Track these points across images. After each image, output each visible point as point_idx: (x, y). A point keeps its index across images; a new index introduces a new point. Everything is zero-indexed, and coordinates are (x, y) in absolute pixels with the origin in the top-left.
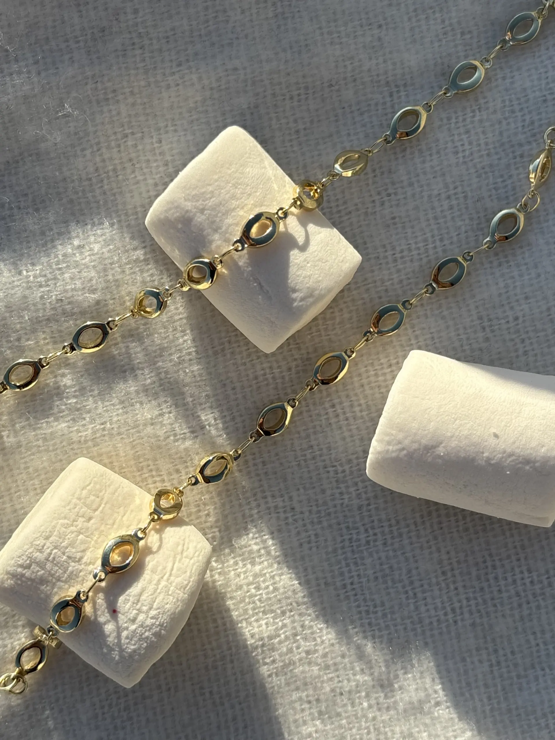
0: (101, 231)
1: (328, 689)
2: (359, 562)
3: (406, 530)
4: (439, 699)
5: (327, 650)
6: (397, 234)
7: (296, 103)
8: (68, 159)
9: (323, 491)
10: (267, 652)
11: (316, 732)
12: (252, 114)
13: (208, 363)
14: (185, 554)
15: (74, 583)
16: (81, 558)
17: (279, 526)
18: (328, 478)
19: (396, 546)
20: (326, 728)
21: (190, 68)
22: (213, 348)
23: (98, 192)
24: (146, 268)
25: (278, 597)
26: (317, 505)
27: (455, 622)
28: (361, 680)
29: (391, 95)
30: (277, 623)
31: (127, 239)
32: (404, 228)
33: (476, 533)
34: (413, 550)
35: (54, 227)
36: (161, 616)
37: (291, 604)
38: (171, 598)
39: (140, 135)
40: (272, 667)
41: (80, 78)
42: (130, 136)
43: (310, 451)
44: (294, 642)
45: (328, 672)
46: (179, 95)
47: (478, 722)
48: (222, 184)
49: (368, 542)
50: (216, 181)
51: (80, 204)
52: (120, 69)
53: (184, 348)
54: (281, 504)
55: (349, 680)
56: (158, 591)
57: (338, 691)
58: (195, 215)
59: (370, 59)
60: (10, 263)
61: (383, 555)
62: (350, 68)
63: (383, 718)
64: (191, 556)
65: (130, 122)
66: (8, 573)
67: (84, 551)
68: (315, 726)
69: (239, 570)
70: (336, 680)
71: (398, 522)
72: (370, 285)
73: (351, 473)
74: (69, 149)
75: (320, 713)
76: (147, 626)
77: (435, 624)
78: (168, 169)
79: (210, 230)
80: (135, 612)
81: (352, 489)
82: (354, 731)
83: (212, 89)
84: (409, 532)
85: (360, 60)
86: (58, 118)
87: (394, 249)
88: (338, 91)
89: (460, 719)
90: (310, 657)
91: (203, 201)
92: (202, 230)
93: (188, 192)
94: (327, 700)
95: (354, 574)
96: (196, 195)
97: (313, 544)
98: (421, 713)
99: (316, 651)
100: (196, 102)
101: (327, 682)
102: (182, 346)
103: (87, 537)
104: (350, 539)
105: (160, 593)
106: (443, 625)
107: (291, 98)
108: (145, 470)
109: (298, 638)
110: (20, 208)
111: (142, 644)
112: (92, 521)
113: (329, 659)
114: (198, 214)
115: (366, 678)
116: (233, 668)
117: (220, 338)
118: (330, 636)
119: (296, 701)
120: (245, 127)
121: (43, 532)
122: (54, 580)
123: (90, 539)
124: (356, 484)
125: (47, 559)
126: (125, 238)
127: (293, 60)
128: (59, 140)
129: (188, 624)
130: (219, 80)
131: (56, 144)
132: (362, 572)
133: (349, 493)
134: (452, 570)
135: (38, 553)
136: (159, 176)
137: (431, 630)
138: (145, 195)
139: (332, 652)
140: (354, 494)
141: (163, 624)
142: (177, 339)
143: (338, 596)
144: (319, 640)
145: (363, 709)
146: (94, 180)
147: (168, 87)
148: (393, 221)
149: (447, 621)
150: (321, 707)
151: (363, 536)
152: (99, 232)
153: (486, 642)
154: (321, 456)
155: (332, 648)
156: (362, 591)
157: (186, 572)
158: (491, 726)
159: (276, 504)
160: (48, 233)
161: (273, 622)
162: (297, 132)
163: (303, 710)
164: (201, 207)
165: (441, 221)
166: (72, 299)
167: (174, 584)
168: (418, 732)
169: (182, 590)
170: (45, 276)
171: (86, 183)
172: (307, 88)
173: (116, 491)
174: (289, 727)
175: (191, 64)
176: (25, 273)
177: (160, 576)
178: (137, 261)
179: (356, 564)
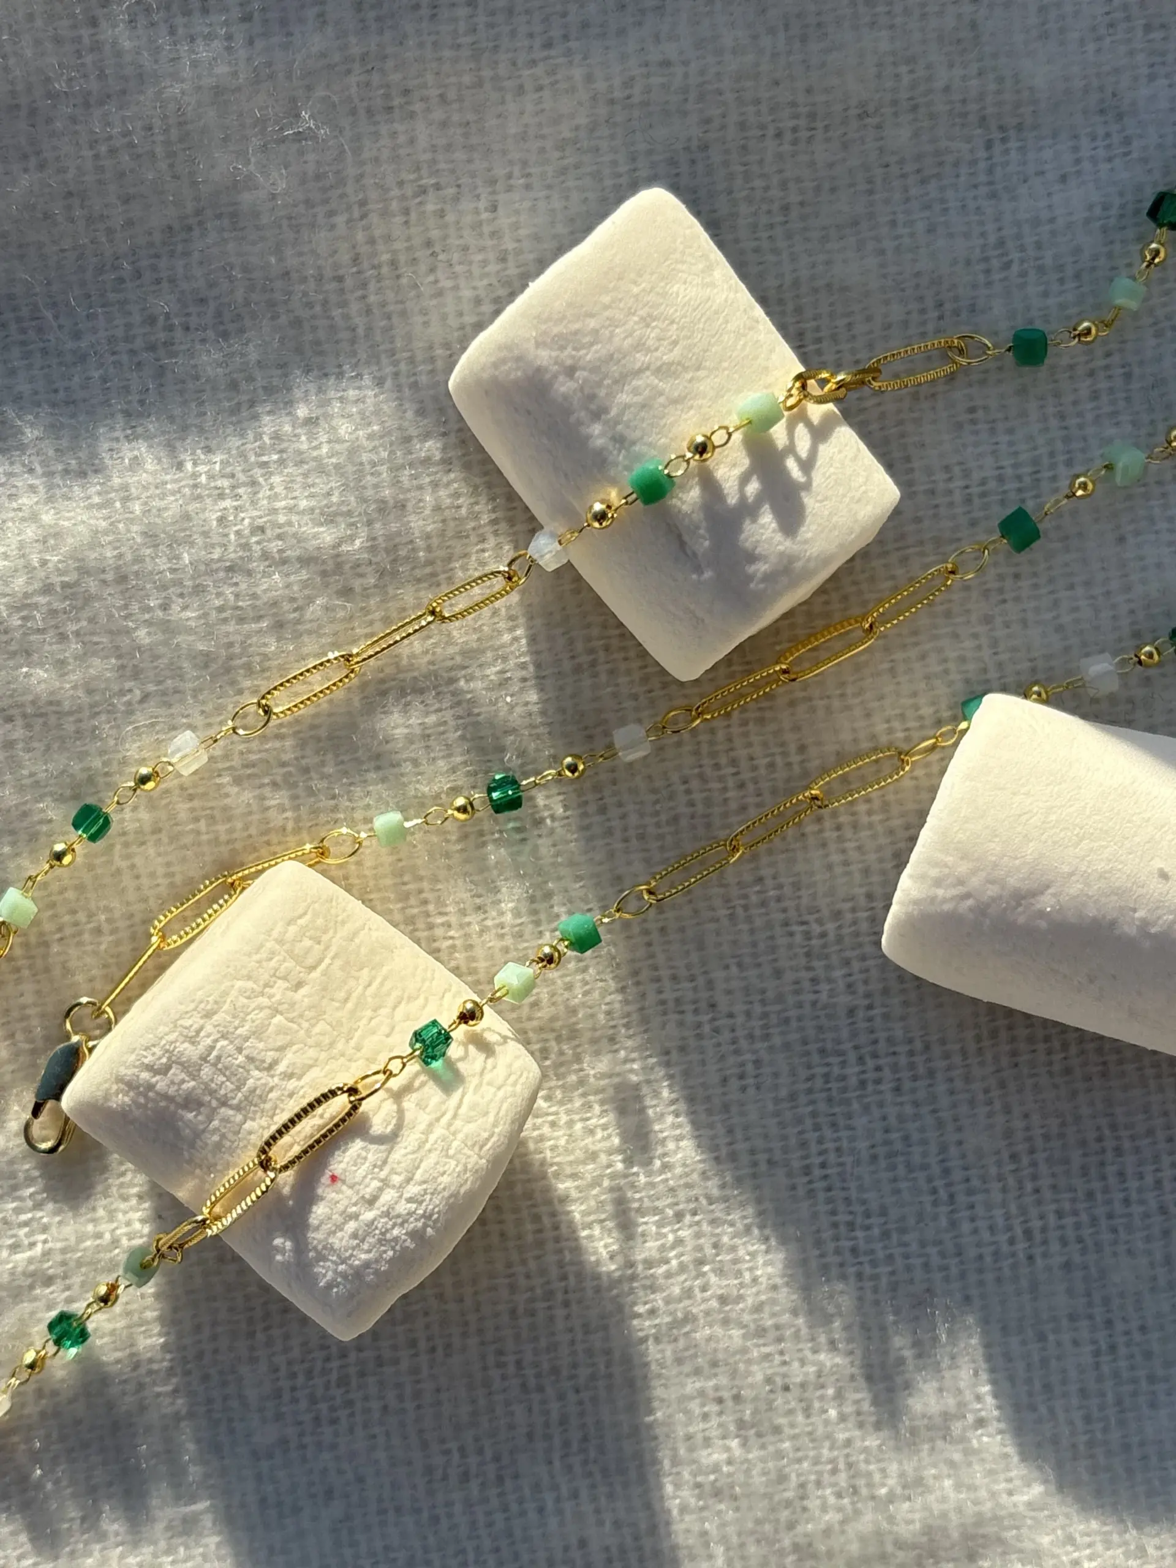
0: (357, 392)
1: (759, 1377)
2: (842, 1122)
3: (942, 1064)
4: (983, 1413)
5: (763, 1297)
6: (976, 445)
7: (787, 148)
8: (298, 232)
9: (778, 974)
10: (641, 1293)
11: (729, 1462)
12: (693, 162)
13: (561, 688)
14: (487, 1077)
15: (255, 1112)
16: (275, 1063)
17: (683, 1038)
18: (790, 947)
19: (921, 1095)
20: (750, 1456)
21: (569, 53)
22: (573, 657)
23: (354, 307)
24: (445, 480)
25: (671, 1182)
26: (763, 1002)
27: (1030, 1258)
28: (828, 1364)
29: (989, 145)
30: (665, 1236)
31: (410, 414)
32: (993, 431)
33: (1088, 1078)
34: (954, 1106)
35: (258, 374)
36: (428, 1197)
37: (697, 1199)
38: (453, 1163)
39: (451, 191)
40: (647, 1323)
41: (337, 57)
42: (431, 190)
43: (757, 888)
44: (696, 1278)
45: (761, 1341)
46: (543, 111)
47: (1059, 1466)
48: (619, 316)
49: (863, 1084)
50: (607, 307)
51: (314, 329)
52: (421, 45)
53: (512, 653)
54: (690, 995)
55: (803, 1362)
56: (428, 1146)
57: (779, 1381)
58: (555, 376)
59: (951, 66)
60: (159, 444)
61: (892, 1111)
62: (906, 80)
63: (867, 1443)
64: (500, 1081)
65: (434, 161)
66: (119, 1080)
67: (282, 1049)
68: (728, 1449)
69: (593, 1121)
70: (778, 1359)
71: (927, 1047)
72: (911, 550)
73: (840, 939)
74: (301, 209)
75: (741, 1424)
76: (398, 1216)
77: (988, 1259)
78: (505, 269)
79: (583, 414)
80: (376, 1184)
81: (838, 973)
82: (805, 1465)
83: (612, 102)
84: (949, 1068)
85: (929, 67)
86: (283, 140)
87: (966, 473)
88: (879, 127)
89: (1024, 1457)
90: (727, 1308)
91: (575, 349)
92: (568, 412)
93: (543, 327)
94: (755, 1399)
95: (830, 1145)
96: (560, 336)
97: (750, 1081)
98: (945, 1438)
99: (740, 1298)
100: (577, 128)
101: (759, 1363)
102: (508, 650)
103: (292, 1021)
104: (827, 1077)
105: (430, 1151)
106: (1006, 1264)
107: (779, 135)
108: (413, 901)
109: (706, 1268)
110: (187, 329)
111: (385, 1252)
112: (303, 991)
113: (766, 1315)
114: (561, 378)
115: (838, 1360)
116: (568, 1317)
117: (589, 639)
118: (770, 1269)
119: (692, 1398)
120: (676, 189)
121: (201, 1002)
122: (214, 1103)
123: (295, 1026)
124: (847, 962)
125: (204, 1059)
126: (405, 412)
127: (789, 53)
128: (282, 185)
129: (482, 1221)
130: (628, 83)
131: (273, 197)
132: (845, 1144)
133: (829, 980)
134: (1032, 1151)
135: (186, 1045)
136: (485, 282)
137: (980, 1271)
138: (453, 322)
139: (773, 1302)
140: (841, 985)
141: (431, 1215)
142: (500, 633)
143: (793, 1188)
144: (747, 1276)
145: (827, 1422)
146: (349, 282)
147: (520, 90)
148: (970, 416)
149: (1013, 1255)
150: (743, 1411)
151: (852, 1070)
152: (352, 393)
153: (1090, 1304)
154: (779, 899)
155: (774, 1295)
156: (844, 1181)
157: (486, 1114)
158: (1085, 1477)
159: (679, 994)
160: (243, 385)
161: (657, 1234)
162: (786, 209)
163: (705, 1417)
164: (569, 362)
165: (1073, 422)
166: (286, 529)
167: (460, 1136)
168: (935, 1477)
169: (476, 1149)
170: (233, 476)
171: (334, 285)
172: (812, 116)
173: (355, 934)
174: (674, 1449)
175: (573, 44)
176: (189, 466)
177: (434, 1116)
178: (427, 461)
179: (834, 1125)
